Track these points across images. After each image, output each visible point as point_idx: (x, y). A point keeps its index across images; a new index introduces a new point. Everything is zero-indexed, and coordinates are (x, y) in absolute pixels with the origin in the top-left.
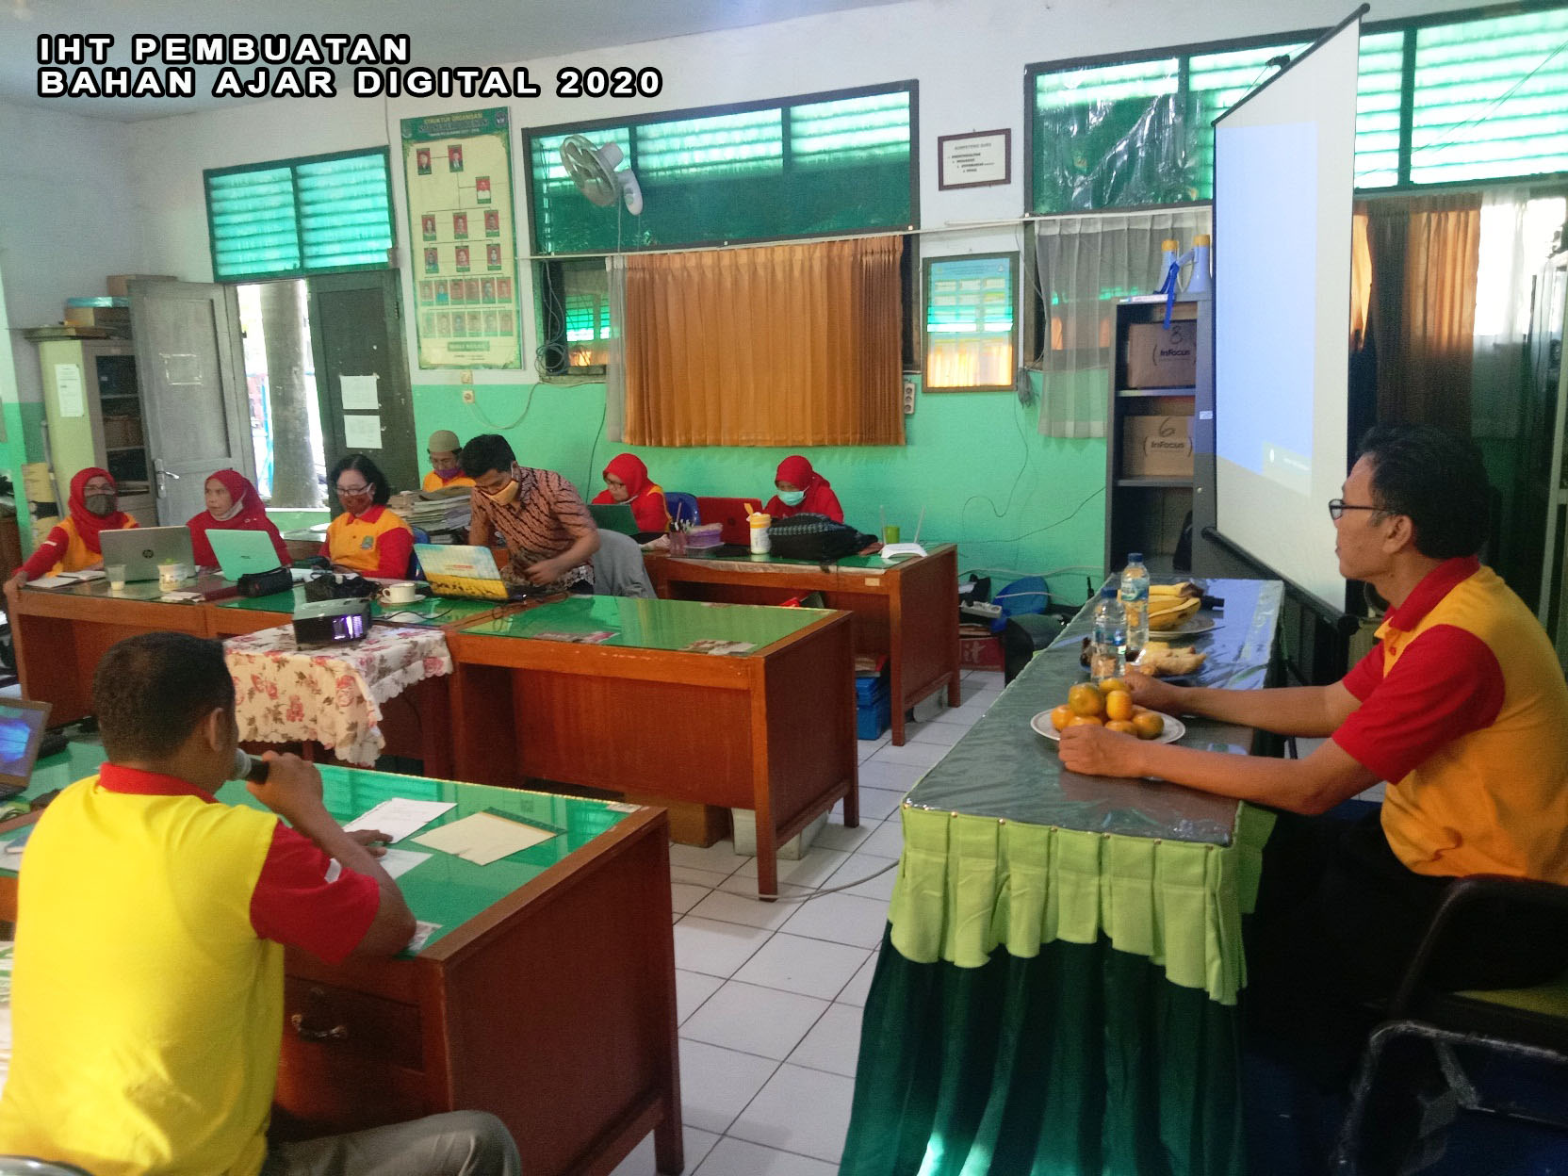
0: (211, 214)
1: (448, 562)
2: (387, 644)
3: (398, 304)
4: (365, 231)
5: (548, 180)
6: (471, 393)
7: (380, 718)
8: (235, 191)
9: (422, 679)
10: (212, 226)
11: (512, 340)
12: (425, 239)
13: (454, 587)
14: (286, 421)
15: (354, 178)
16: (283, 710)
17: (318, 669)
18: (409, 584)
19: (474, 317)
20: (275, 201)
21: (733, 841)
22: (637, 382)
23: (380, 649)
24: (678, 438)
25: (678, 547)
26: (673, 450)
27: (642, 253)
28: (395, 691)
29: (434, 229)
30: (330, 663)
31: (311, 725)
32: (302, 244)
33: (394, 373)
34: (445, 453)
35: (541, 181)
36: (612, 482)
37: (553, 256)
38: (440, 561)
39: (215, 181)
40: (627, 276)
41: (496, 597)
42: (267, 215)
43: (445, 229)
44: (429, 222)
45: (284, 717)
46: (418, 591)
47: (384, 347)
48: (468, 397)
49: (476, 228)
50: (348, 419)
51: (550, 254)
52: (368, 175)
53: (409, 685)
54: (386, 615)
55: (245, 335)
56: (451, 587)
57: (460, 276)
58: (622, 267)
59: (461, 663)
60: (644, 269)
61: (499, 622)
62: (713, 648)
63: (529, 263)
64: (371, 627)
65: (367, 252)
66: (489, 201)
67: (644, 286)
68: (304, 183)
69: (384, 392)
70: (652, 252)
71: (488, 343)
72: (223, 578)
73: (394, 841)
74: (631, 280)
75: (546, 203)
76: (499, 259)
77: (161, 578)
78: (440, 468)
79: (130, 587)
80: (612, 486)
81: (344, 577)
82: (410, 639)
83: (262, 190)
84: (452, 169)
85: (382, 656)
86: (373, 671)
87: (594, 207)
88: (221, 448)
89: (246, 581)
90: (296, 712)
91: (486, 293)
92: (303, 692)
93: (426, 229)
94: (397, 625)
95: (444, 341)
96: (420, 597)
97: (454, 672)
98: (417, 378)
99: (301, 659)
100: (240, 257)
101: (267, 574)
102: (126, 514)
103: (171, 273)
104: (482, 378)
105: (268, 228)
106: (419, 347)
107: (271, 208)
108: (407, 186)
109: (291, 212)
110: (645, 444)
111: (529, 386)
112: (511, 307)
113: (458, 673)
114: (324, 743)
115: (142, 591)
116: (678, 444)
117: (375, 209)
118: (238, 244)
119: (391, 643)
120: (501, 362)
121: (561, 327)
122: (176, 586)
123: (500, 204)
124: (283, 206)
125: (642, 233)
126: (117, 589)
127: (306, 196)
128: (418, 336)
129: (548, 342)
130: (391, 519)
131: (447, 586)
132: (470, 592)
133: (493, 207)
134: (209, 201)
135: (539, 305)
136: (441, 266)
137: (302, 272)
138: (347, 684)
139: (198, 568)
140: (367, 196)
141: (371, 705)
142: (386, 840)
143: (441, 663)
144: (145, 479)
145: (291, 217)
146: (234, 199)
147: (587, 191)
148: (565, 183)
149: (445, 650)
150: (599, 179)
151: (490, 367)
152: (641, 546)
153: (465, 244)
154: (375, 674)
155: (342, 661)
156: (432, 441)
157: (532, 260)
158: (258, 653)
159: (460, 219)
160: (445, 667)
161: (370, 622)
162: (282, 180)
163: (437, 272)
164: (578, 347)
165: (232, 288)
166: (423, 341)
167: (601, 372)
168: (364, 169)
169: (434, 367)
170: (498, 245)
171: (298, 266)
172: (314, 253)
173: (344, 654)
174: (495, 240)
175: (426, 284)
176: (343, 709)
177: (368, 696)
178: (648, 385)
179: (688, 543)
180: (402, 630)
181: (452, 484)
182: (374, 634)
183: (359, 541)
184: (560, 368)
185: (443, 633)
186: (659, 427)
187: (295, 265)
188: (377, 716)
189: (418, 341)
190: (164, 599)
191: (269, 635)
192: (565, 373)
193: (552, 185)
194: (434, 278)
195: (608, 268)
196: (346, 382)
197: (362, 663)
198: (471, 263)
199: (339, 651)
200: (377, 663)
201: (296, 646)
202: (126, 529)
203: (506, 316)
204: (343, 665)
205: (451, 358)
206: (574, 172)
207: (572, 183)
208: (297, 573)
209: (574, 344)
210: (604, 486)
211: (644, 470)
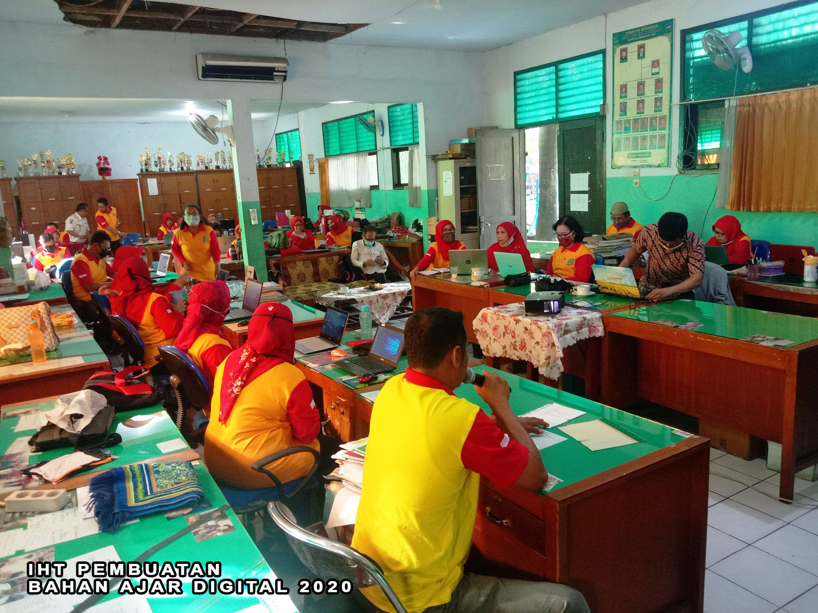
0: (516, 94)
1: (609, 275)
2: (570, 317)
3: (603, 134)
4: (589, 96)
5: (694, 58)
6: (638, 181)
7: (562, 356)
8: (528, 81)
9: (588, 337)
10: (516, 100)
11: (665, 151)
12: (621, 97)
13: (611, 289)
14: (545, 197)
15: (586, 68)
16: (518, 344)
17: (534, 326)
18: (587, 286)
19: (644, 139)
20: (546, 85)
21: (767, 460)
22: (738, 173)
23: (566, 319)
24: (762, 207)
25: (752, 274)
26: (758, 213)
27: (749, 96)
28: (572, 342)
29: (626, 92)
30: (540, 324)
31: (529, 354)
32: (557, 106)
33: (598, 171)
34: (619, 215)
35: (690, 59)
36: (717, 233)
37: (693, 101)
38: (605, 275)
39: (519, 77)
40: (738, 109)
41: (633, 296)
42: (542, 92)
43: (632, 92)
44: (624, 88)
45: (518, 348)
46: (592, 290)
47: (594, 157)
48: (636, 183)
49: (650, 89)
50: (573, 196)
51: (691, 100)
52: (593, 66)
53: (580, 340)
54: (574, 302)
55: (527, 154)
56: (610, 289)
57: (638, 116)
58: (735, 105)
59: (609, 332)
60: (749, 105)
61: (633, 311)
62: (763, 341)
63: (679, 106)
64: (563, 307)
65: (590, 107)
66: (658, 73)
67: (749, 116)
68: (561, 74)
69: (592, 182)
70: (756, 95)
71: (650, 153)
72: (500, 276)
73: (549, 427)
74: (741, 112)
75: (691, 72)
76: (661, 106)
77: (472, 274)
78: (616, 222)
79: (459, 277)
80: (717, 235)
81: (555, 279)
82: (583, 316)
83: (541, 79)
84: (639, 57)
85: (566, 323)
86: (561, 331)
87: (721, 71)
88: (511, 211)
89: (509, 278)
90: (523, 347)
91: (651, 125)
92: (526, 337)
93: (622, 92)
94: (578, 307)
95: (626, 153)
96: (593, 293)
97: (605, 336)
98: (610, 173)
99: (526, 321)
100: (527, 115)
101: (519, 276)
102: (461, 242)
103: (494, 125)
104: (645, 172)
105: (542, 99)
106: (612, 157)
107: (544, 88)
108: (613, 70)
109: (554, 89)
110: (739, 210)
111: (671, 176)
112: (665, 132)
113: (607, 337)
114: (534, 364)
115: (464, 280)
116: (761, 210)
117: (596, 84)
118: (527, 108)
119: (572, 316)
120: (657, 164)
121: (694, 141)
122: (479, 278)
123: (664, 74)
124: (550, 87)
125: (750, 84)
126: (454, 278)
127: (561, 81)
128: (612, 151)
129: (685, 151)
130: (584, 250)
131: (607, 288)
132: (619, 292)
133: (660, 76)
134: (515, 87)
135: (682, 129)
136: (628, 112)
137: (557, 120)
138: (547, 336)
139: (490, 270)
140: (592, 77)
141: (558, 348)
142: (545, 426)
143: (598, 331)
144: (476, 225)
145: (553, 92)
146: (527, 85)
147: (717, 62)
148: (704, 59)
149: (601, 324)
150: (725, 54)
151: (650, 166)
152: (728, 272)
153: (642, 99)
154: (562, 332)
155: (547, 323)
156: (613, 209)
157: (680, 105)
158: (507, 315)
159: (641, 85)
160: (600, 332)
161: (562, 304)
162: (551, 73)
163: (626, 115)
164: (704, 153)
165: (523, 131)
166: (615, 153)
167: (716, 167)
168: (592, 63)
169: (619, 167)
170: (662, 98)
171: (555, 117)
172: (563, 110)
173: (548, 320)
174: (660, 95)
175: (619, 122)
176: (543, 348)
177: (557, 344)
178: (745, 174)
179: (760, 273)
180: (579, 310)
181: (621, 231)
182: (564, 311)
183: (566, 261)
184: (691, 166)
185: (601, 314)
186: (750, 200)
187: (553, 117)
188: (561, 354)
189: (612, 153)
190: (473, 284)
191: (514, 307)
192: (694, 169)
193: (696, 60)
194: (624, 118)
195: (726, 106)
196: (573, 176)
197: (555, 326)
198: (645, 109)
199: (545, 318)
200: (563, 326)
201: (525, 314)
202: (460, 250)
203: (662, 137)
204: (546, 326)
205: (629, 162)
206: (710, 53)
207: (708, 58)
208: (533, 275)
209: (701, 152)
210: (713, 234)
211: (739, 225)
